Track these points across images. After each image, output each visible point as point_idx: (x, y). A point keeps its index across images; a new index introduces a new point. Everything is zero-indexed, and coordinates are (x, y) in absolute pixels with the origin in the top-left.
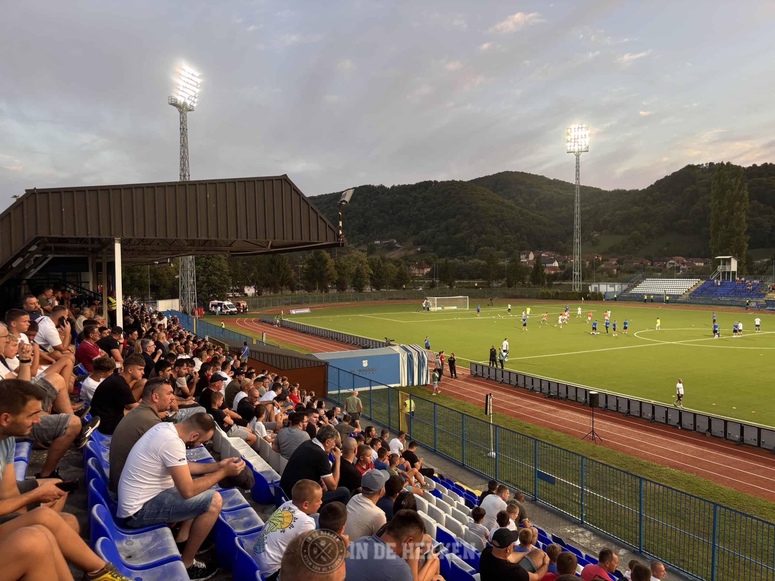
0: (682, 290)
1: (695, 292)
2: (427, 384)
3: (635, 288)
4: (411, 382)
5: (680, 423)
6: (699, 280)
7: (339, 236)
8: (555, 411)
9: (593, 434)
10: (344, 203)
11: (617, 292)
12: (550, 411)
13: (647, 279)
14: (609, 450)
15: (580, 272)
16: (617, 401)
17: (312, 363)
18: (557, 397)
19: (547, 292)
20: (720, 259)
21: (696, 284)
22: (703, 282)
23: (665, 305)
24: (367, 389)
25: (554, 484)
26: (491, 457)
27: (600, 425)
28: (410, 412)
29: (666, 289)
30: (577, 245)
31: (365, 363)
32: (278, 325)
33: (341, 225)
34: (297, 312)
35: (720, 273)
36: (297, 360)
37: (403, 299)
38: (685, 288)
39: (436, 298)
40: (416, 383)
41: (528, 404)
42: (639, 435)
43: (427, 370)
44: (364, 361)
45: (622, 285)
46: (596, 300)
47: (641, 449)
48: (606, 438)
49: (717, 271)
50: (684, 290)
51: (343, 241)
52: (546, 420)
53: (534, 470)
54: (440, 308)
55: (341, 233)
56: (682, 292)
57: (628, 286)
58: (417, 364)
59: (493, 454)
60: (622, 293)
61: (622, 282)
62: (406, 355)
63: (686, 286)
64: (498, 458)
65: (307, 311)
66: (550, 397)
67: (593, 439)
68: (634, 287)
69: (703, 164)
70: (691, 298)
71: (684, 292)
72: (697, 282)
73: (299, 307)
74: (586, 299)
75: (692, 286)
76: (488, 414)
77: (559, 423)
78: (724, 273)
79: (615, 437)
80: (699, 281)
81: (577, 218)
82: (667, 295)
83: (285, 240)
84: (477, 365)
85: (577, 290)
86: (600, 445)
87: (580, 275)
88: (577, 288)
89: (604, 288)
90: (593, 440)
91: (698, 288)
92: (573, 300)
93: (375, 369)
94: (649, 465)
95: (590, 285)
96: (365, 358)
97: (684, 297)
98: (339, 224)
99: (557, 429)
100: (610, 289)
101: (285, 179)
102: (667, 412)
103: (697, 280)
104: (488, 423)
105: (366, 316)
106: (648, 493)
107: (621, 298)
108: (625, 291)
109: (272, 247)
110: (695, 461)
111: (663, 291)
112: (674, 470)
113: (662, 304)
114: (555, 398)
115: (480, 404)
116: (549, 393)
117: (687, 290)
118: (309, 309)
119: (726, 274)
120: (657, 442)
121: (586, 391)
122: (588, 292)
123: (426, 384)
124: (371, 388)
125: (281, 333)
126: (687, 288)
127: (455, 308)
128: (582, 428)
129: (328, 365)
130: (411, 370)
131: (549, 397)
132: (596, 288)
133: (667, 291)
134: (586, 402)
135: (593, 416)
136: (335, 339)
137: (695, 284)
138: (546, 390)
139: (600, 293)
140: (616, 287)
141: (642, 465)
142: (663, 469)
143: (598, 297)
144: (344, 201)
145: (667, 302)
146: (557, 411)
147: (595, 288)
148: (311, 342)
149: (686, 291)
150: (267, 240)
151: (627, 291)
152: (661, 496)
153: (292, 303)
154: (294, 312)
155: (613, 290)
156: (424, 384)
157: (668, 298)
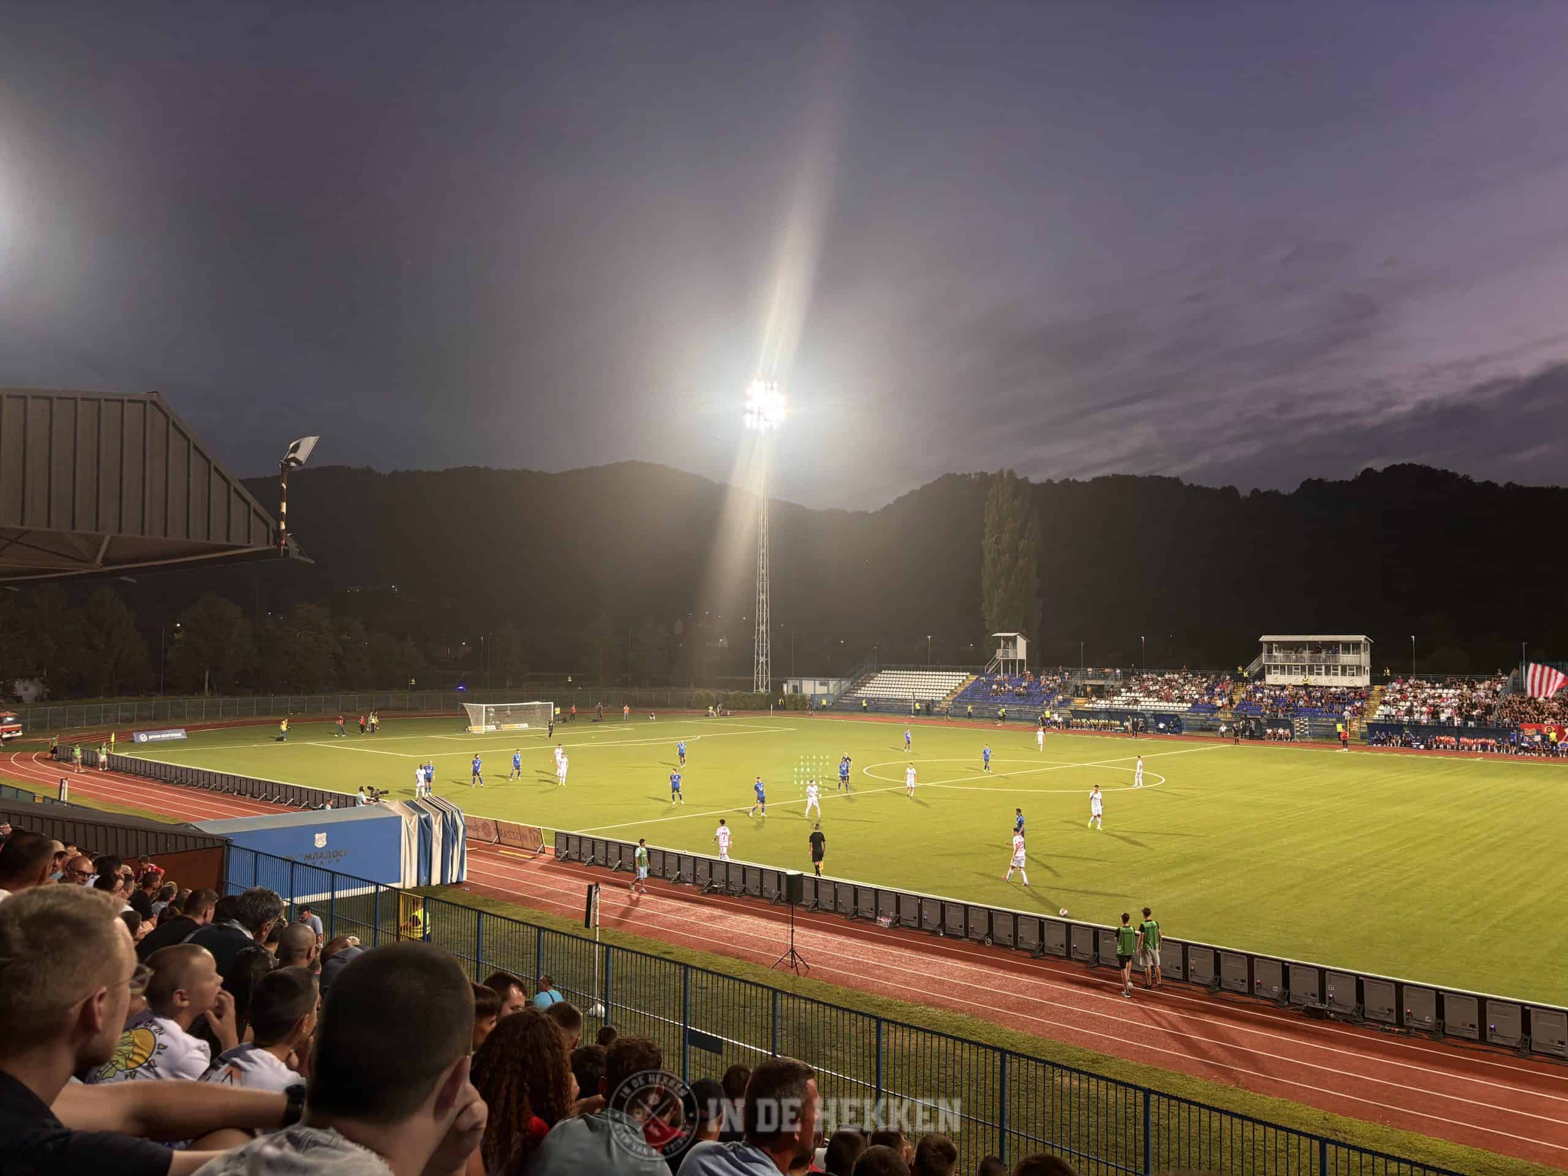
0: (941, 691)
1: (961, 696)
2: (460, 880)
3: (863, 688)
4: (424, 879)
5: (943, 924)
6: (968, 674)
7: (278, 533)
8: (720, 917)
9: (793, 956)
10: (293, 464)
11: (833, 694)
12: (711, 918)
13: (883, 672)
14: (822, 984)
15: (767, 657)
16: (836, 891)
17: (191, 841)
18: (726, 892)
19: (708, 695)
20: (1000, 637)
21: (963, 681)
22: (974, 678)
23: (913, 719)
24: (326, 896)
25: (720, 1053)
26: (596, 1015)
27: (805, 939)
28: (423, 938)
29: (914, 690)
30: (763, 605)
31: (321, 839)
32: (103, 767)
33: (284, 510)
34: (151, 737)
35: (999, 663)
36: (151, 837)
37: (410, 709)
38: (946, 688)
39: (484, 706)
40: (436, 879)
41: (669, 908)
42: (874, 953)
43: (463, 852)
44: (317, 836)
45: (840, 681)
46: (797, 709)
47: (879, 977)
48: (816, 963)
49: (995, 659)
50: (945, 691)
51: (286, 545)
52: (705, 935)
53: (682, 1029)
54: (493, 728)
55: (283, 527)
56: (941, 695)
57: (852, 684)
58: (441, 837)
59: (600, 1008)
60: (840, 697)
61: (841, 677)
62: (415, 818)
63: (946, 684)
64: (609, 1017)
65: (178, 735)
66: (713, 892)
67: (794, 965)
68: (862, 686)
69: (970, 474)
70: (955, 707)
71: (945, 695)
72: (964, 678)
73: (158, 727)
74: (777, 708)
75: (957, 685)
76: (591, 925)
77: (730, 940)
78: (1006, 662)
79: (832, 959)
80: (967, 676)
81: (763, 554)
82: (918, 701)
83: (147, 536)
84: (568, 837)
85: (762, 690)
86: (804, 976)
87: (767, 661)
88: (762, 687)
89: (810, 687)
90: (792, 967)
91: (966, 689)
92: (755, 709)
93: (342, 854)
94: (890, 1005)
95: (786, 682)
96: (320, 828)
97: (944, 705)
98: (280, 507)
99: (724, 953)
100: (821, 690)
101: (153, 403)
102: (920, 906)
103: (965, 674)
104: (590, 941)
105: (323, 744)
106: (891, 1055)
107: (840, 707)
108: (845, 693)
109: (106, 561)
110: (968, 992)
111: (911, 694)
112: (933, 1010)
113: (908, 717)
114: (721, 893)
115: (575, 914)
116: (711, 883)
117: (949, 692)
118: (183, 731)
119: (1010, 664)
120: (904, 963)
121: (779, 875)
122: (782, 695)
123: (458, 882)
124: (333, 895)
125: (109, 785)
126: (949, 688)
127: (526, 726)
128: (770, 947)
129: (229, 846)
130: (426, 849)
131: (709, 892)
132: (797, 686)
133: (917, 694)
134: (779, 897)
135: (793, 922)
136: (248, 796)
137: (961, 681)
138: (705, 880)
139: (803, 697)
140: (831, 686)
141: (880, 1006)
142: (913, 1009)
143: (800, 705)
144: (294, 460)
145: (917, 712)
146: (724, 918)
147: (795, 688)
148: (186, 802)
149: (947, 694)
150: (101, 533)
151: (849, 692)
152: (913, 1058)
153: (141, 718)
154: (143, 738)
155: (826, 692)
156: (454, 880)
157: (918, 706)
